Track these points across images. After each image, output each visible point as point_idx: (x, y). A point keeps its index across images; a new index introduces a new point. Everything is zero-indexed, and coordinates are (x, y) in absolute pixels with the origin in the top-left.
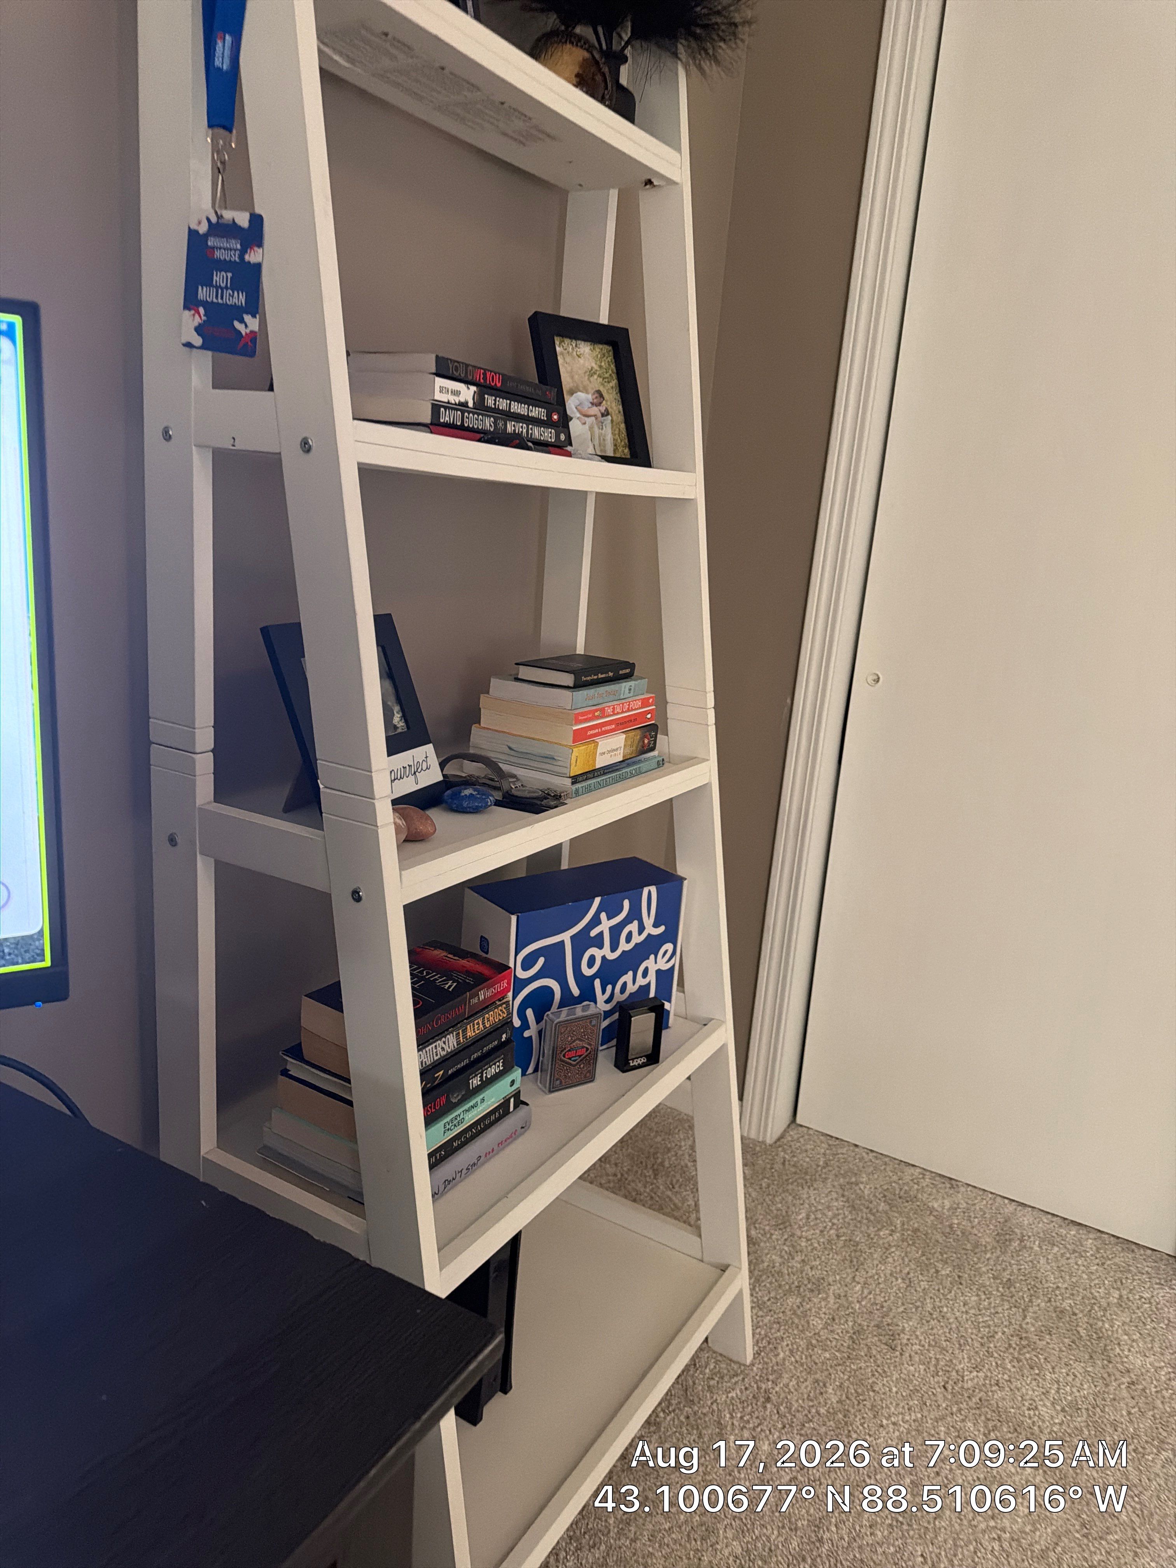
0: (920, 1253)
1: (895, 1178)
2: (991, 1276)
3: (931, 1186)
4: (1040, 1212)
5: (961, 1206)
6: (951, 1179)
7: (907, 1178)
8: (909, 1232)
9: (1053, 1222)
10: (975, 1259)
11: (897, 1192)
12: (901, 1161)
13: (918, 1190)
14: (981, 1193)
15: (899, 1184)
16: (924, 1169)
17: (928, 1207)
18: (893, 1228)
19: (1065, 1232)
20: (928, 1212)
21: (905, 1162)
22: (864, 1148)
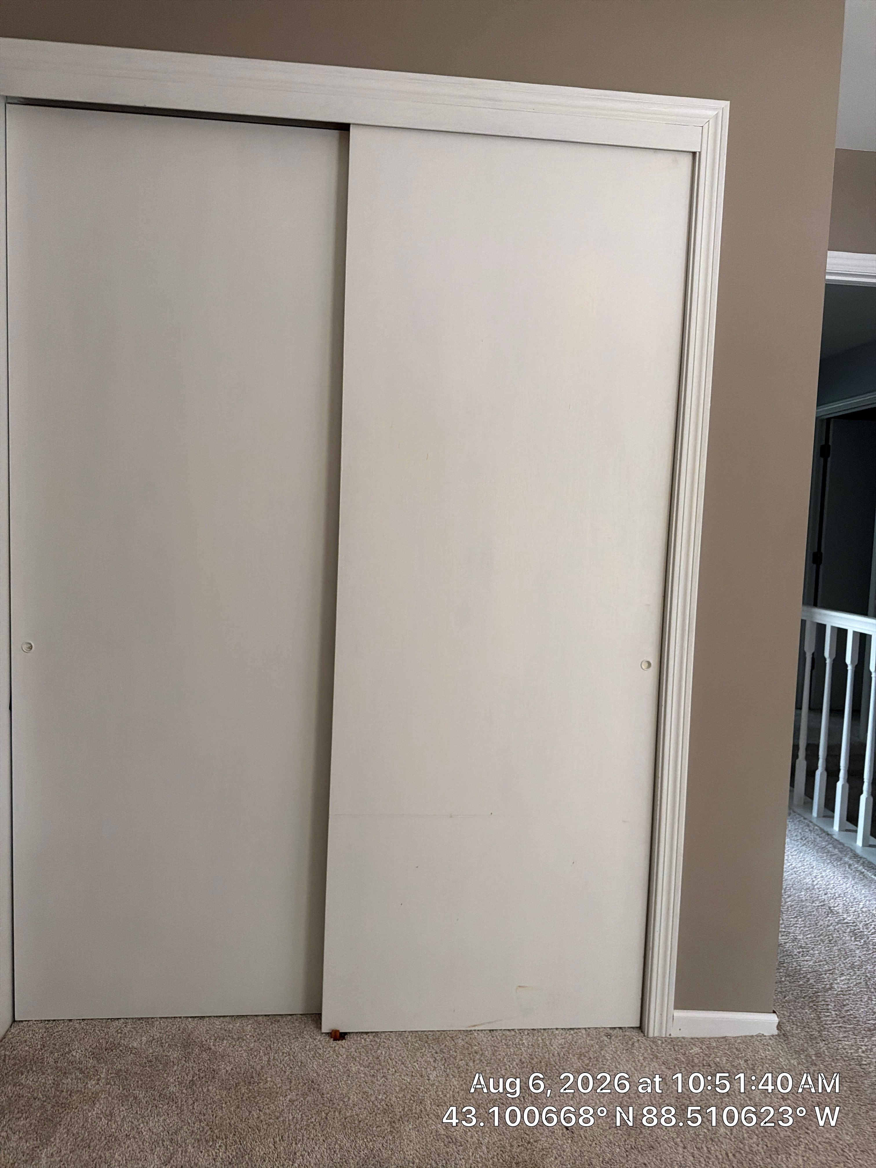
0: (121, 1089)
1: (103, 1035)
2: (177, 1083)
3: (132, 1030)
4: (216, 1018)
5: (156, 1037)
6: (148, 1018)
7: (112, 1031)
8: (112, 1075)
9: (223, 1022)
10: (165, 1075)
11: (104, 1046)
12: (109, 1019)
13: (121, 1037)
14: (170, 1020)
15: (105, 1039)
16: (126, 1018)
17: (130, 1048)
18: (99, 1076)
19: (232, 1026)
20: (129, 1053)
21: (111, 1019)
22: (77, 1020)
